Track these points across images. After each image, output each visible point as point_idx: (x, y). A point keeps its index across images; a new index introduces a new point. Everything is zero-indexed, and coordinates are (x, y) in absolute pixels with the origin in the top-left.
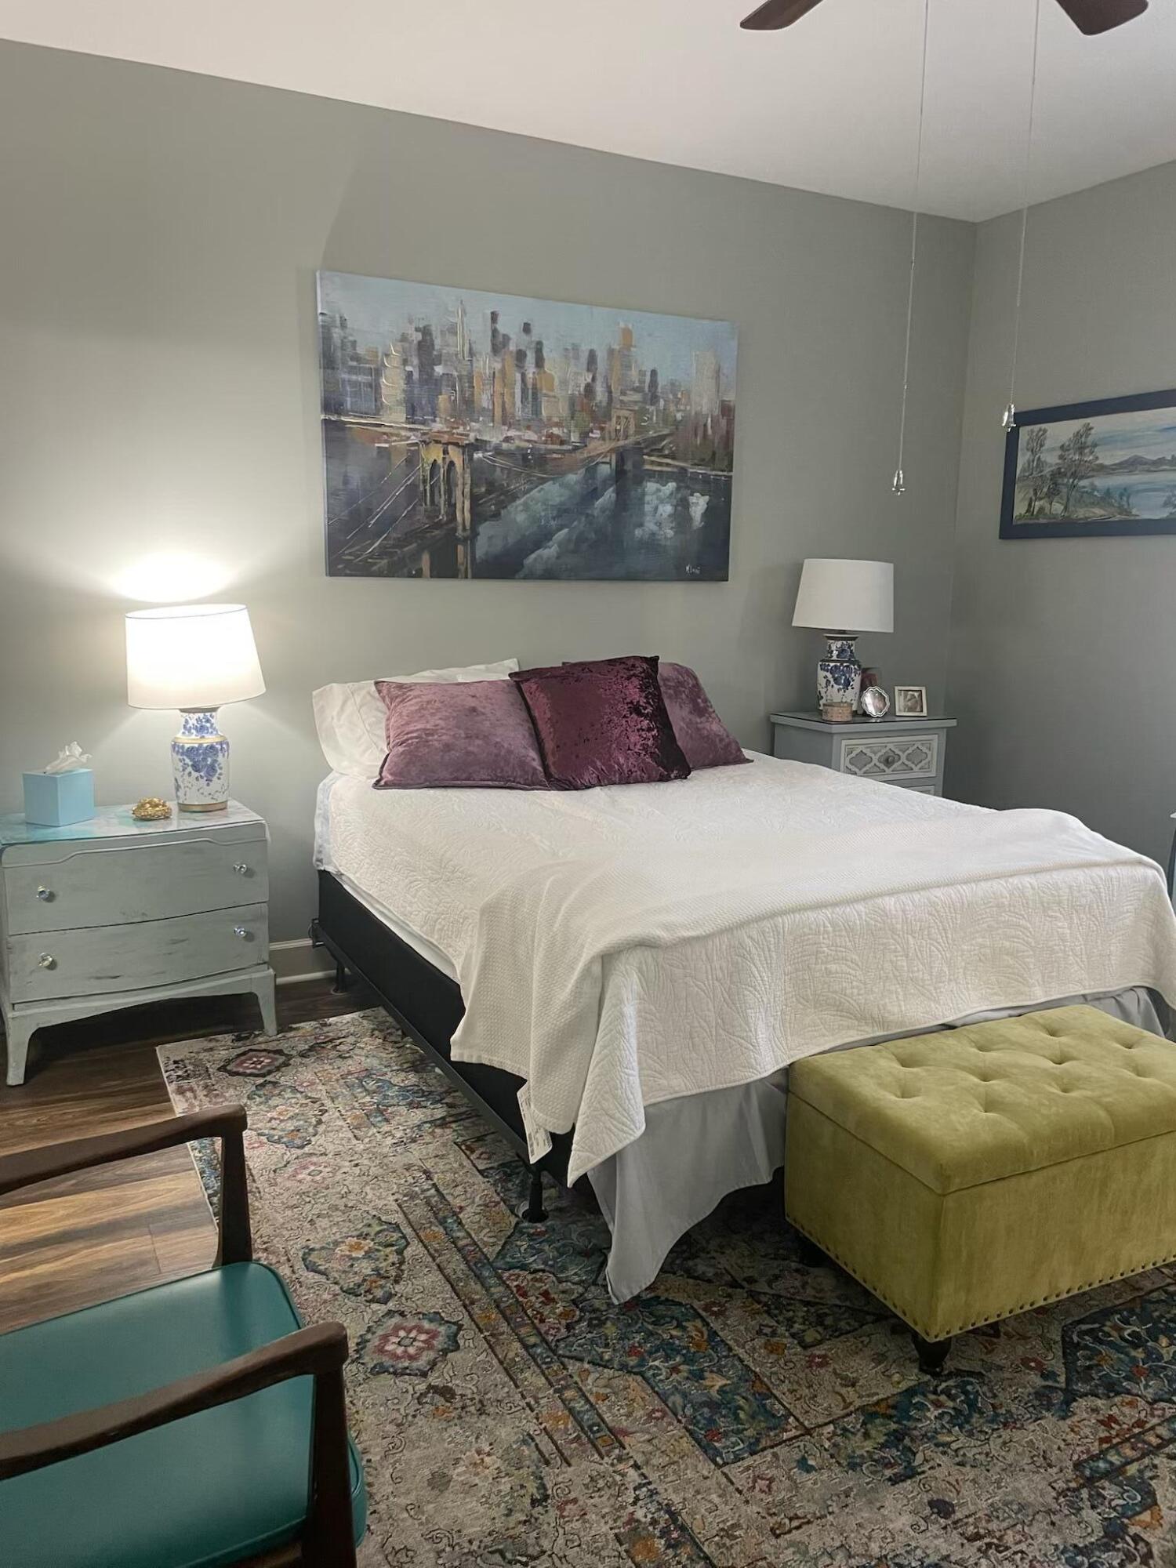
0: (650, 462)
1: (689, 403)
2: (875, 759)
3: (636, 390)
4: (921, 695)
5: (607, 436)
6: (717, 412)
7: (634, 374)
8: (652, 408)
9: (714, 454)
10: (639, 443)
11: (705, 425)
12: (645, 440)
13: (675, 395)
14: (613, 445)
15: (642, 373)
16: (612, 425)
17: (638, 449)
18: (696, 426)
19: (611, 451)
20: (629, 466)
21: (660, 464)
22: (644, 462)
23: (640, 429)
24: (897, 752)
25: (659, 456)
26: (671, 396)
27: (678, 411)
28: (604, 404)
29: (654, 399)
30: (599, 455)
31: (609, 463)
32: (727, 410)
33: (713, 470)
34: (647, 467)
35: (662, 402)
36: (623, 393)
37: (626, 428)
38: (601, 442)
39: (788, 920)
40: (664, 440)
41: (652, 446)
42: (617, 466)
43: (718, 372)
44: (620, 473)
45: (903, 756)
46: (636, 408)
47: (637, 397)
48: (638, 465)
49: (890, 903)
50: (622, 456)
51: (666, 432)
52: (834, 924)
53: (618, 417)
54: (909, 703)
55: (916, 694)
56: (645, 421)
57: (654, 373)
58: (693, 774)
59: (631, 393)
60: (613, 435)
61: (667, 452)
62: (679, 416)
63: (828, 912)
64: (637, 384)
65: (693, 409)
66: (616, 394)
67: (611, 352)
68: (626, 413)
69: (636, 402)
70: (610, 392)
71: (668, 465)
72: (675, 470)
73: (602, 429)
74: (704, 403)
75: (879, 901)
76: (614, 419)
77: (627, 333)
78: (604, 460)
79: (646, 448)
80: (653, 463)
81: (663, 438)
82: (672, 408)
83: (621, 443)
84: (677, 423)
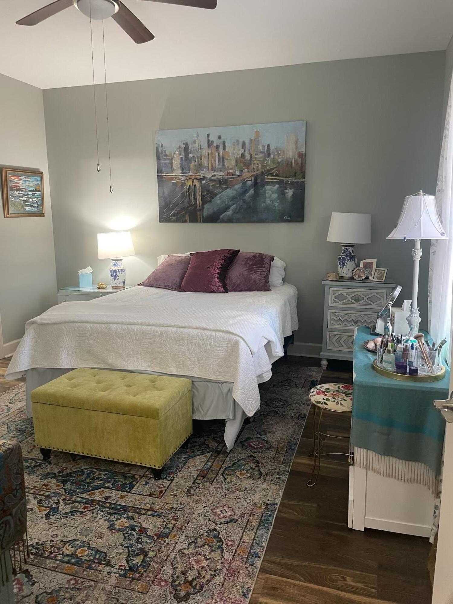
0: (267, 179)
1: (284, 154)
2: (349, 298)
3: (261, 153)
4: (384, 272)
5: (250, 171)
6: (296, 156)
7: (260, 147)
8: (268, 159)
9: (295, 173)
10: (263, 172)
11: (291, 162)
12: (266, 171)
13: (278, 152)
14: (252, 174)
15: (264, 146)
16: (252, 166)
17: (263, 174)
18: (289, 164)
19: (252, 176)
21: (272, 179)
22: (265, 179)
23: (263, 167)
24: (362, 296)
25: (271, 176)
26: (276, 153)
27: (279, 158)
28: (249, 159)
29: (269, 155)
30: (247, 178)
31: (251, 180)
32: (302, 156)
33: (295, 179)
35: (272, 156)
36: (256, 154)
37: (258, 167)
38: (248, 173)
40: (273, 170)
41: (269, 172)
42: (254, 181)
43: (296, 141)
44: (255, 184)
45: (366, 299)
46: (262, 159)
47: (261, 155)
50: (256, 177)
51: (275, 166)
53: (254, 164)
54: (379, 275)
56: (266, 164)
57: (269, 146)
60: (252, 170)
61: (275, 174)
62: (279, 160)
64: (262, 151)
65: (288, 156)
66: (254, 156)
67: (251, 140)
68: (258, 162)
69: (261, 157)
70: (251, 155)
71: (275, 179)
72: (278, 181)
73: (248, 168)
74: (291, 153)
77: (257, 133)
78: (249, 179)
79: (266, 173)
80: (269, 179)
82: (276, 157)
83: (256, 173)
84: (279, 163)
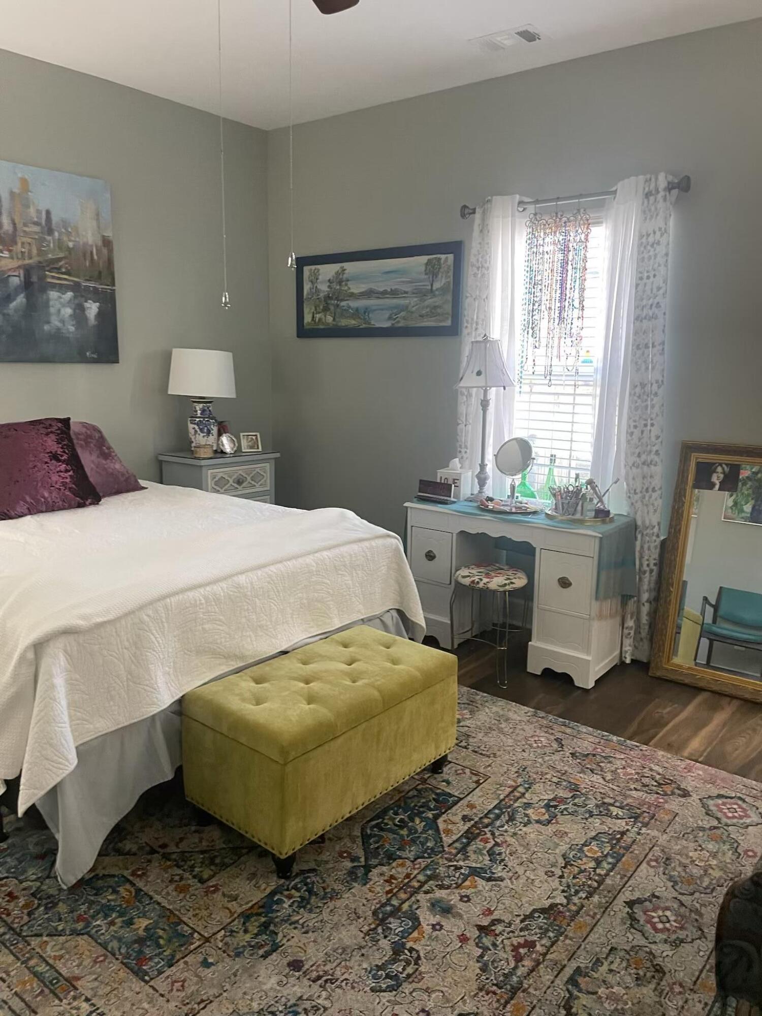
0: (51, 277)
1: (78, 235)
2: (231, 481)
3: (37, 224)
4: (257, 438)
5: (15, 256)
6: (100, 243)
7: (32, 211)
8: (49, 238)
9: (100, 273)
10: (40, 262)
11: (92, 253)
12: (46, 261)
13: (66, 229)
14: (20, 263)
15: (39, 212)
16: (18, 248)
17: (40, 266)
18: (86, 253)
19: (19, 267)
20: (34, 279)
21: (59, 279)
22: (46, 276)
23: (40, 252)
24: (244, 475)
25: (58, 273)
26: (63, 230)
27: (70, 241)
28: (10, 232)
29: (50, 232)
30: (10, 270)
31: (18, 276)
32: (107, 243)
33: (101, 284)
34: (49, 280)
35: (56, 234)
36: (25, 225)
37: (30, 251)
38: (11, 260)
39: (174, 600)
40: (60, 261)
41: (53, 265)
42: (25, 278)
43: (98, 215)
44: (27, 285)
45: (249, 478)
46: (37, 237)
47: (36, 229)
48: (42, 278)
49: (242, 579)
50: (28, 271)
51: (61, 255)
52: (207, 599)
53: (23, 243)
54: (250, 443)
55: (254, 437)
56: (44, 247)
57: (48, 213)
58: (103, 501)
59: (32, 225)
60: (20, 256)
61: (64, 270)
62: (71, 245)
63: (202, 590)
64: (36, 219)
65: (85, 240)
66: (19, 226)
67: (12, 194)
68: (29, 240)
69: (36, 233)
70: (14, 224)
71: (65, 279)
72: (72, 283)
73: (10, 251)
74: (89, 236)
75: (235, 578)
76: (19, 245)
77: (24, 182)
78: (14, 274)
79: (48, 266)
80: (53, 277)
81: (60, 259)
82: (65, 238)
83: (27, 262)
84: (69, 250)
